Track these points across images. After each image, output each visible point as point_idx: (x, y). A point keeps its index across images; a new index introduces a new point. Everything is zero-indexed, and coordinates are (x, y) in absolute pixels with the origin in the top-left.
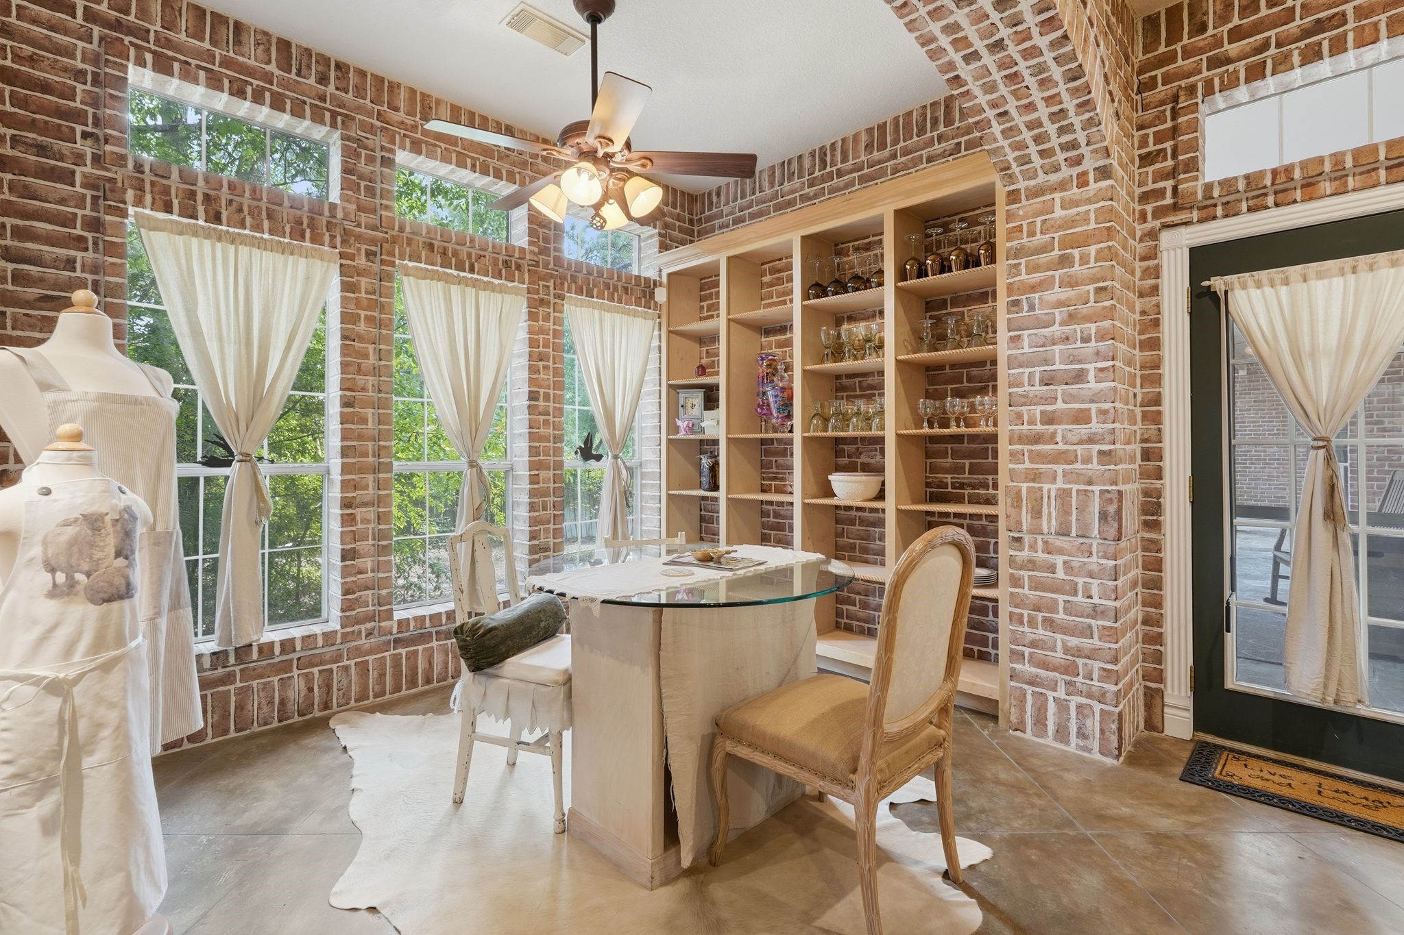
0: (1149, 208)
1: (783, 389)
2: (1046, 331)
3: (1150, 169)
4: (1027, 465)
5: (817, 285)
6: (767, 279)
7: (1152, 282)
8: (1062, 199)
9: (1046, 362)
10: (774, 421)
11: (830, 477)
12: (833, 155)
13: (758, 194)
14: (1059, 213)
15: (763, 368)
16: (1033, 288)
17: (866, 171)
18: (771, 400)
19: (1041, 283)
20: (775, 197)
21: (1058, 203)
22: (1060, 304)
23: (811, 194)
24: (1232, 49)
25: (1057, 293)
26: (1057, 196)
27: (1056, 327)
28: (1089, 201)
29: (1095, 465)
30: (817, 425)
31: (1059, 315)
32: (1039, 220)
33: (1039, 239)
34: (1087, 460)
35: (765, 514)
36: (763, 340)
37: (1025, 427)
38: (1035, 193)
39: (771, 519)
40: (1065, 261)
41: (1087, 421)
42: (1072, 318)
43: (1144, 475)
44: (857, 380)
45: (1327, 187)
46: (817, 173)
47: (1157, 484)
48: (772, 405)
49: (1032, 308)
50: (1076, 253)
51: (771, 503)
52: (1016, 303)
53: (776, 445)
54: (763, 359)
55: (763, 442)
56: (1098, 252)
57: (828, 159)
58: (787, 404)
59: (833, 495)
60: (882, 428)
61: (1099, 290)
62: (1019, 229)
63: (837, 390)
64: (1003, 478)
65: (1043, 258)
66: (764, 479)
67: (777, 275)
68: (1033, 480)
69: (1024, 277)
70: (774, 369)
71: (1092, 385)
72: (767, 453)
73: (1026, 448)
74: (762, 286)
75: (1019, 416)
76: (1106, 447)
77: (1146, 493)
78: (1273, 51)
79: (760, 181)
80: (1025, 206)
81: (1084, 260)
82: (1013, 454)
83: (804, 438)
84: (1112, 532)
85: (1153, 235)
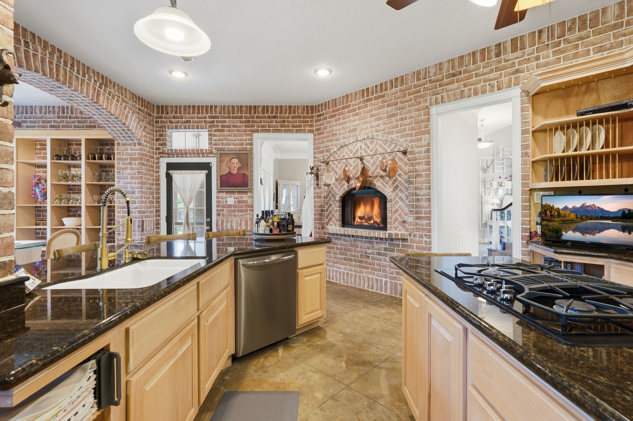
0: (157, 152)
1: (43, 189)
2: (126, 180)
3: (158, 142)
4: (122, 214)
5: (57, 155)
6: (38, 147)
7: (158, 169)
8: (130, 148)
9: (126, 188)
10: (39, 200)
11: (62, 219)
12: (67, 111)
13: (34, 114)
14: (129, 151)
15: (35, 181)
16: (123, 169)
17: (80, 119)
18: (38, 193)
19: (125, 168)
20: (42, 117)
21: (129, 149)
22: (130, 174)
23: (58, 121)
24: (173, 120)
25: (129, 171)
26: (129, 147)
27: (129, 180)
28: (136, 150)
29: (137, 214)
30: (57, 202)
31: (129, 177)
32: (125, 152)
33: (125, 157)
34: (135, 213)
35: (36, 233)
36: (36, 169)
37: (121, 204)
38: (124, 145)
39: (40, 235)
40: (131, 164)
41: (135, 203)
42: (132, 178)
43: (156, 216)
44: (76, 187)
45: (188, 155)
46: (61, 115)
47: (159, 218)
48: (38, 195)
49: (123, 174)
50: (133, 162)
51: (40, 229)
52: (119, 172)
53: (42, 208)
54: (35, 177)
55: (36, 207)
56: (138, 163)
57: (65, 111)
58: (45, 194)
59: (64, 225)
60: (80, 203)
61: (138, 172)
62: (120, 153)
63: (69, 190)
64: (116, 218)
65: (126, 162)
66: (37, 221)
67: (43, 147)
68: (123, 218)
69: (121, 166)
70: (40, 181)
71: (137, 195)
72: (38, 211)
73: (121, 210)
74: (36, 149)
75: (120, 202)
76: (139, 210)
77: (156, 220)
78: (180, 124)
79: (35, 110)
80: (121, 147)
81: (135, 164)
82: (118, 211)
83: (52, 207)
84: (141, 230)
85: (158, 158)
